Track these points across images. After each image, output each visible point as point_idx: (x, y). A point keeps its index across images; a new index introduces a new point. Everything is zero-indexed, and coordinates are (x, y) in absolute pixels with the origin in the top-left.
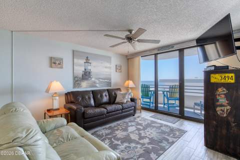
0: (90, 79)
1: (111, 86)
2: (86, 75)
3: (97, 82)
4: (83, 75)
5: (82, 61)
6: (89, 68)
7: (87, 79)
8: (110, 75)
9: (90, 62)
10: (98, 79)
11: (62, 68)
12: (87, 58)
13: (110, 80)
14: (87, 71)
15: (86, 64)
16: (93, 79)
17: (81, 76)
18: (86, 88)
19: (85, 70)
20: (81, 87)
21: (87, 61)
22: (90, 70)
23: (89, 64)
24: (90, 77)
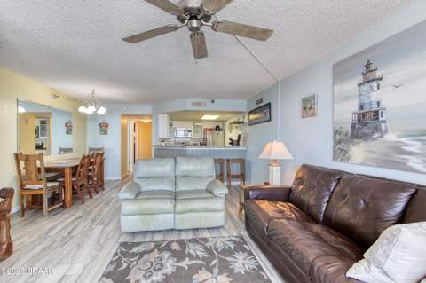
0: (376, 135)
2: (367, 123)
4: (353, 126)
6: (374, 97)
7: (365, 137)
9: (378, 74)
12: (368, 66)
14: (367, 108)
15: (365, 88)
16: (391, 137)
17: (348, 128)
18: (362, 164)
19: (362, 107)
20: (348, 159)
21: (369, 75)
22: (378, 103)
23: (374, 84)
24: (377, 129)
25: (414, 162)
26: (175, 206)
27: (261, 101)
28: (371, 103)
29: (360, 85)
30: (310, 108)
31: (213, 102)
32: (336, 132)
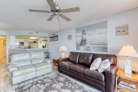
0: (85, 45)
1: (107, 51)
2: (83, 42)
3: (91, 46)
4: (81, 43)
5: (80, 34)
6: (85, 37)
7: (83, 45)
8: (107, 40)
9: (85, 32)
10: (92, 44)
11: (71, 39)
12: (83, 30)
13: (107, 45)
15: (83, 35)
16: (88, 45)
17: (80, 43)
18: (83, 51)
19: (82, 39)
21: (84, 33)
22: (85, 38)
23: (85, 34)
24: (85, 43)
25: (91, 49)
26: (36, 69)
27: (54, 34)
28: (84, 38)
29: (82, 34)
30: (70, 38)
31: (37, 33)
32: (77, 44)
